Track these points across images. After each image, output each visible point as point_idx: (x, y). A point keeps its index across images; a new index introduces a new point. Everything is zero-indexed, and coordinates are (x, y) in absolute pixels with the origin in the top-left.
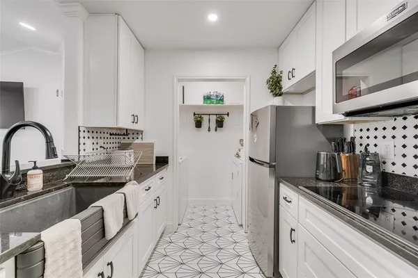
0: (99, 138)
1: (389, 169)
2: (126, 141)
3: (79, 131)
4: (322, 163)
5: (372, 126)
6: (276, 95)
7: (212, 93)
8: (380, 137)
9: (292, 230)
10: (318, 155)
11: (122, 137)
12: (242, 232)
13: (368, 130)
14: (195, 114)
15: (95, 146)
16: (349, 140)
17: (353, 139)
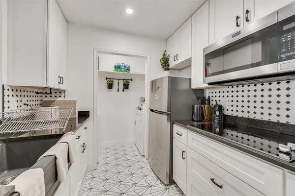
0: (23, 96)
1: (226, 113)
2: (49, 99)
3: (3, 89)
4: (195, 112)
5: (217, 91)
6: (166, 69)
7: (121, 64)
8: (221, 97)
9: (183, 152)
10: (193, 107)
11: (44, 95)
12: (145, 160)
13: (216, 92)
14: (107, 79)
15: (20, 104)
16: (207, 98)
17: (209, 97)
